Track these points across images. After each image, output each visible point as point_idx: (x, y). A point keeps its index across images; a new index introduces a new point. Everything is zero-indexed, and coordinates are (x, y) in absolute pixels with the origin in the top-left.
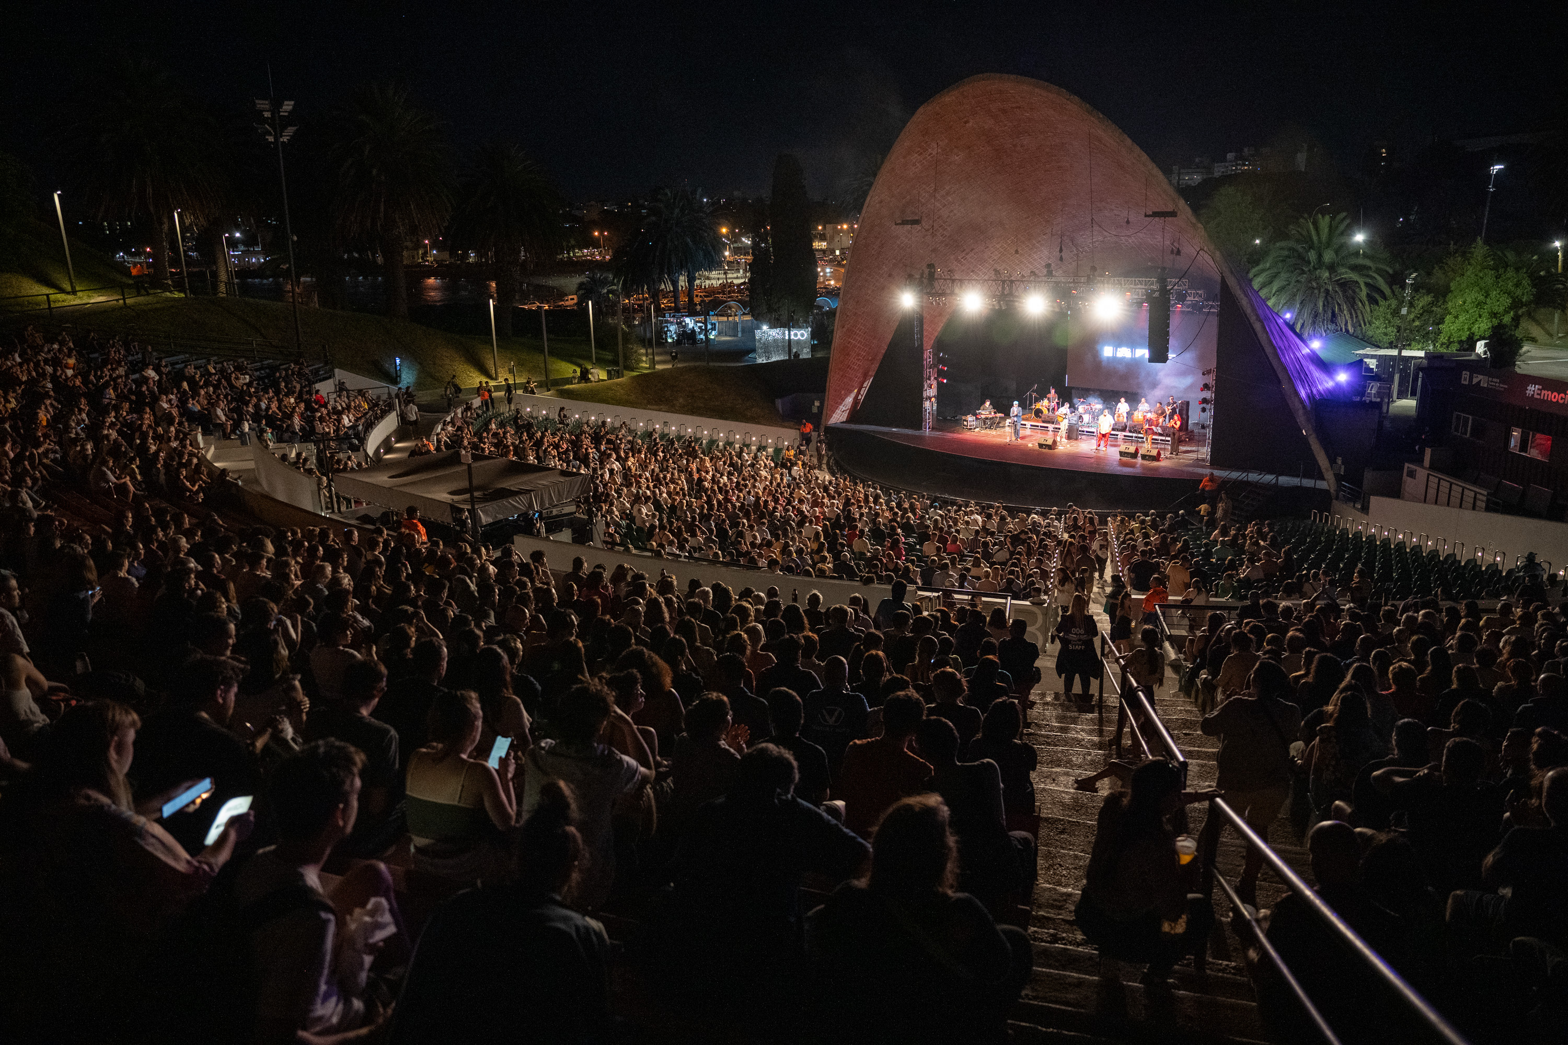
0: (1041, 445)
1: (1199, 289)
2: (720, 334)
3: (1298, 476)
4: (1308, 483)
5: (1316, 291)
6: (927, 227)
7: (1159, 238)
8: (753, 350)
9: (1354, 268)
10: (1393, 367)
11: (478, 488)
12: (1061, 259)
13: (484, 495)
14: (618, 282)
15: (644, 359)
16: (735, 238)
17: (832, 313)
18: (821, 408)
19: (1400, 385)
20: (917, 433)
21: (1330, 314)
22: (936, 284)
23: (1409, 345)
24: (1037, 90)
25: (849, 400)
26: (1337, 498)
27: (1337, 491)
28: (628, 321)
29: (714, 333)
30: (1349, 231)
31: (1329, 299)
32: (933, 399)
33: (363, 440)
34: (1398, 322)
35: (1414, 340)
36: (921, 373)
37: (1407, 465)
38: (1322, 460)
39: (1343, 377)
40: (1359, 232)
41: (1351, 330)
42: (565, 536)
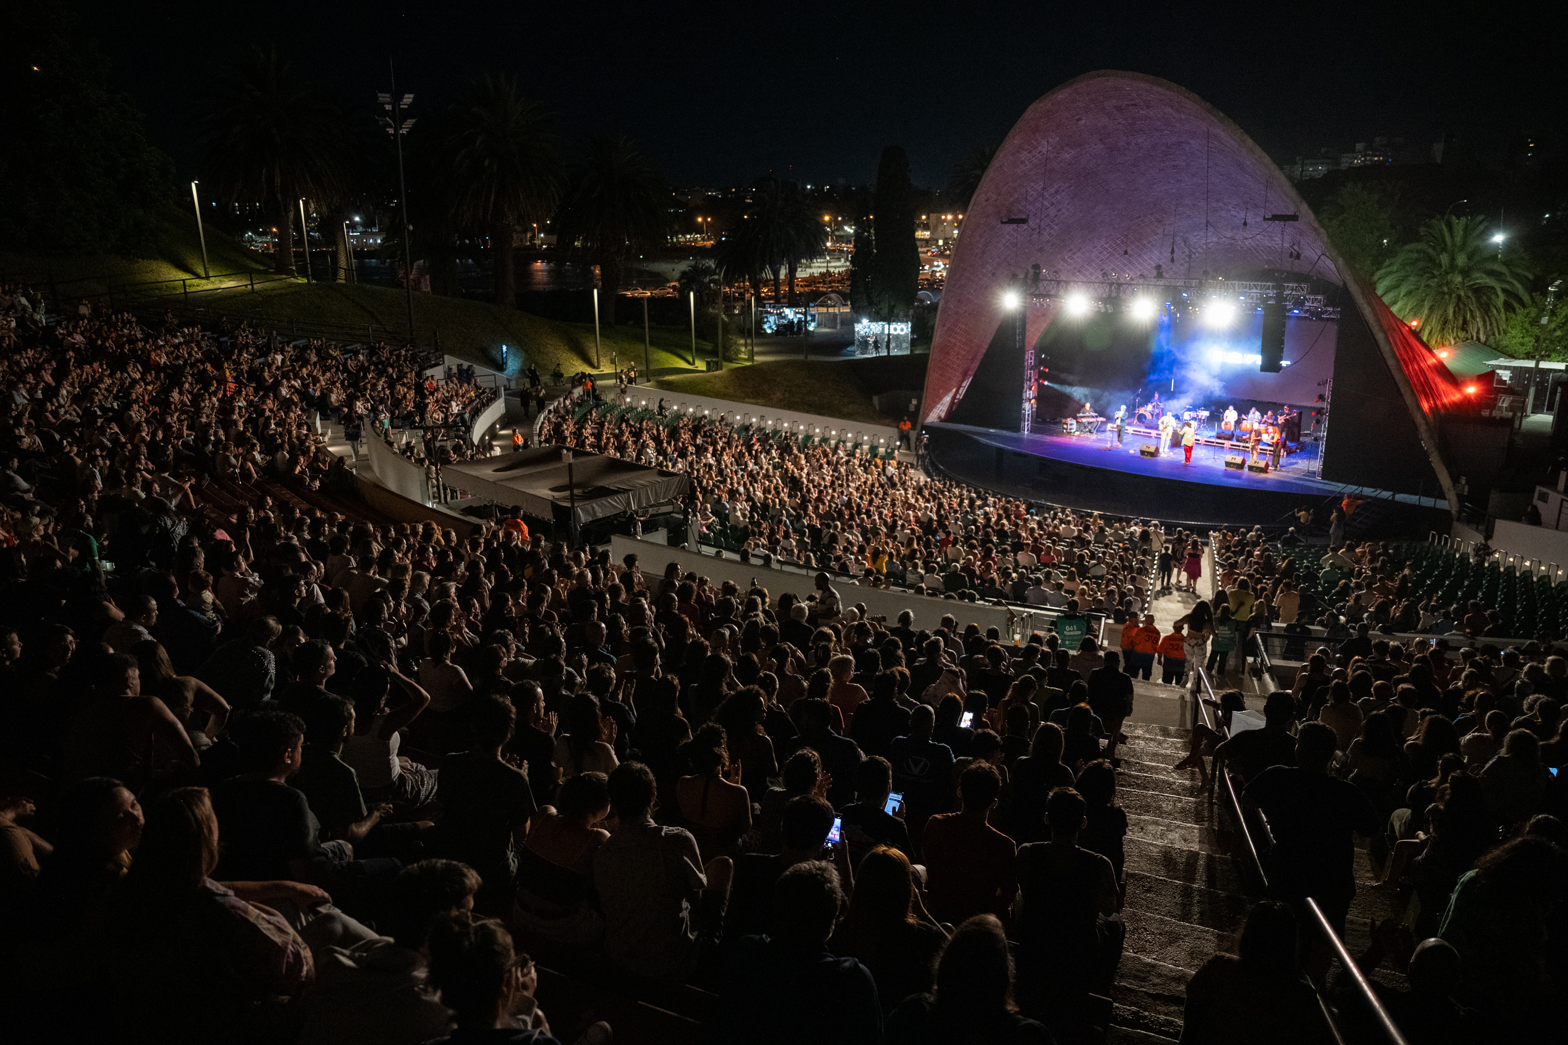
0: (1143, 452)
1: (1318, 294)
2: (819, 325)
3: (1416, 494)
4: (1428, 502)
5: (1447, 297)
6: (1034, 226)
7: (1278, 239)
8: (852, 343)
9: (1491, 273)
10: (1529, 379)
11: (578, 486)
12: (1172, 260)
13: (584, 492)
14: (720, 271)
15: (743, 349)
16: (839, 226)
17: (934, 308)
18: (918, 407)
19: (1536, 398)
20: (1014, 435)
21: (1461, 321)
22: (1040, 285)
23: (1549, 356)
24: (1155, 88)
25: (947, 399)
26: (1459, 520)
27: (1460, 512)
28: (728, 310)
29: (813, 324)
30: (1487, 232)
31: (1462, 306)
32: (1033, 401)
33: (469, 429)
34: (1537, 331)
35: (1555, 350)
36: (1022, 374)
37: (1538, 488)
38: (1444, 479)
39: (1471, 390)
40: (1498, 232)
41: (1483, 338)
42: (660, 536)
